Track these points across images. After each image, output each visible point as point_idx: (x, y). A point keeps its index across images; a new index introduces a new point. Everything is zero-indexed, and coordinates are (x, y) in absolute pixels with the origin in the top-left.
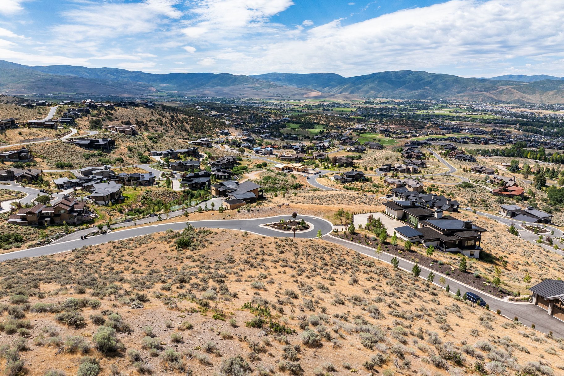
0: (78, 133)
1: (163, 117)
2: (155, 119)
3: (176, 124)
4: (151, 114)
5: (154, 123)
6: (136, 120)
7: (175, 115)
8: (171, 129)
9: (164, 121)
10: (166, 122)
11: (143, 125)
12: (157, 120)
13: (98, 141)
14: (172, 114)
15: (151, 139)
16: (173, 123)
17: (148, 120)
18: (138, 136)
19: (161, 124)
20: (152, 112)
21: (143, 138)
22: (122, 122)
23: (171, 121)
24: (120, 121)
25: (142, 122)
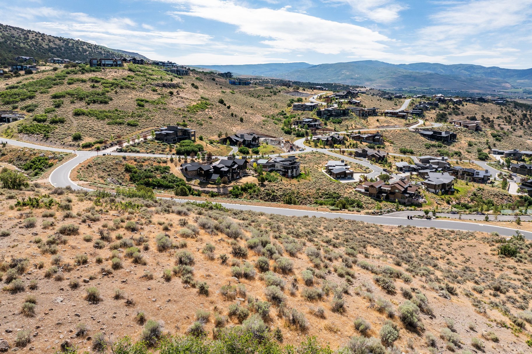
0: (424, 124)
1: (513, 115)
2: (504, 116)
3: (527, 123)
4: (500, 111)
5: (502, 120)
6: (483, 116)
7: (528, 113)
8: (520, 129)
9: (513, 119)
10: (515, 120)
11: (489, 122)
12: (506, 118)
13: (440, 133)
14: (524, 112)
15: (494, 136)
16: (524, 123)
17: (496, 117)
18: (481, 133)
19: (509, 123)
20: (502, 109)
21: (486, 135)
22: (468, 118)
23: (521, 119)
24: (465, 116)
25: (488, 119)
